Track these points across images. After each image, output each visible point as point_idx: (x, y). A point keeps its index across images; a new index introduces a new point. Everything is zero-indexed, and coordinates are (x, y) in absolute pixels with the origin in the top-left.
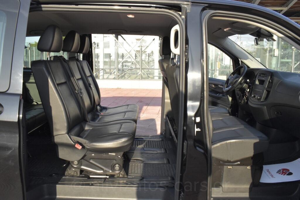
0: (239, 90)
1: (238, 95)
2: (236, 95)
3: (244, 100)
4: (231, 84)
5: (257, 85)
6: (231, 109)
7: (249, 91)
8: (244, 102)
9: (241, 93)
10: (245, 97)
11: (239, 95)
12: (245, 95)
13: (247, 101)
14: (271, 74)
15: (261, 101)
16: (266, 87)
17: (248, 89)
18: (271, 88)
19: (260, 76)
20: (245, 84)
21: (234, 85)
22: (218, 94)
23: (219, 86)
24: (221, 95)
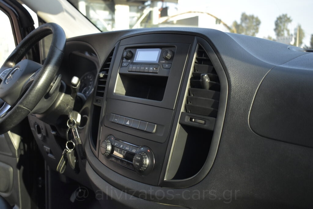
0: (42, 119)
1: (39, 132)
2: (32, 129)
3: (66, 159)
4: (8, 100)
5: (118, 98)
6: (19, 169)
7: (83, 120)
8: (66, 164)
9: (48, 126)
10: (71, 146)
11: (43, 131)
12: (70, 140)
13: (77, 164)
14: (200, 47)
15: (165, 180)
16: (182, 110)
17: (75, 112)
18: (215, 114)
19: (127, 58)
20: (63, 95)
21: (21, 103)
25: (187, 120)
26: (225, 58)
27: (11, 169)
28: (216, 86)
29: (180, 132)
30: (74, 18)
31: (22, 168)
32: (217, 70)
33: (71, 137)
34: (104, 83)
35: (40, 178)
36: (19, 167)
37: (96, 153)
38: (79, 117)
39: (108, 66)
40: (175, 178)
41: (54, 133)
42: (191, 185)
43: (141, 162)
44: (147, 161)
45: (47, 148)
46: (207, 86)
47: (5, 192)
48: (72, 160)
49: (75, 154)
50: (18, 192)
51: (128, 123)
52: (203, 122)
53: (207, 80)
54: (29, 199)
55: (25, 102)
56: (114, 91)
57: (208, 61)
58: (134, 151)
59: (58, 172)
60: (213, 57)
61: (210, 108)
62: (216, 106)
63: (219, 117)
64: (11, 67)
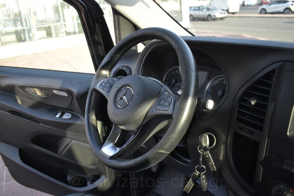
22: (58, 116)
23: (55, 92)
24: (67, 116)
30: (148, 6)
64: (106, 77)
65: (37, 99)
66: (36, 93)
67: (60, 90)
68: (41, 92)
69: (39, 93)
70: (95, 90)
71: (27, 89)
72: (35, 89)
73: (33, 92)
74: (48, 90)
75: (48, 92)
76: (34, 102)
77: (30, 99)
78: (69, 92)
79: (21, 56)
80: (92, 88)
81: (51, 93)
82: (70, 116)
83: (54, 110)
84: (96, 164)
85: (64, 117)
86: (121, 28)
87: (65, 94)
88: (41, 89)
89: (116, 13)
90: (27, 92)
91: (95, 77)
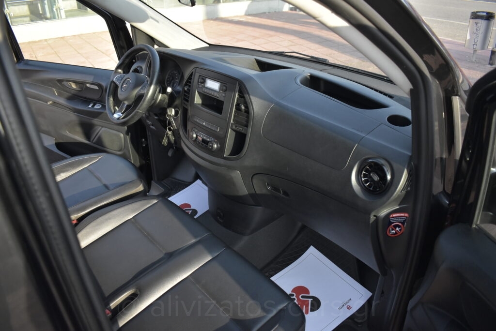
3: (168, 138)
5: (197, 107)
6: (128, 135)
7: (176, 113)
8: (168, 140)
10: (170, 130)
12: (169, 126)
13: (175, 140)
14: (240, 88)
15: (225, 156)
16: (232, 121)
17: (170, 108)
18: (247, 126)
19: (202, 83)
20: (161, 94)
21: (139, 109)
22: (90, 106)
23: (88, 85)
24: (98, 106)
25: (234, 127)
26: (252, 97)
27: (122, 135)
28: (247, 111)
29: (230, 132)
30: (158, 22)
31: (130, 134)
32: (248, 103)
33: (170, 123)
34: (189, 93)
35: (143, 140)
36: (127, 133)
37: (187, 136)
38: (173, 110)
39: (191, 79)
40: (229, 155)
41: (156, 118)
42: (236, 159)
43: (212, 146)
44: (215, 146)
45: (150, 123)
46: (244, 111)
47: (119, 151)
48: (172, 138)
49: (174, 134)
50: (129, 151)
51: (204, 124)
52: (241, 129)
53: (243, 108)
54: (137, 156)
55: (141, 109)
56: (195, 102)
57: (243, 97)
58: (208, 140)
59: (164, 145)
60: (246, 96)
61: (244, 122)
62: (248, 121)
63: (249, 128)
64: (120, 73)
65: (73, 92)
66: (71, 86)
67: (92, 84)
68: (76, 85)
69: (74, 86)
70: (113, 82)
71: (64, 83)
72: (71, 83)
73: (68, 85)
74: (82, 84)
75: (82, 85)
76: (70, 94)
77: (66, 91)
78: (99, 86)
79: (40, 41)
80: (111, 80)
81: (84, 87)
82: (101, 106)
83: (87, 101)
84: (123, 149)
85: (96, 107)
86: (137, 37)
87: (96, 88)
88: (76, 82)
89: (132, 26)
90: (64, 85)
91: (113, 72)
